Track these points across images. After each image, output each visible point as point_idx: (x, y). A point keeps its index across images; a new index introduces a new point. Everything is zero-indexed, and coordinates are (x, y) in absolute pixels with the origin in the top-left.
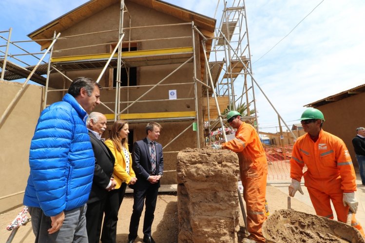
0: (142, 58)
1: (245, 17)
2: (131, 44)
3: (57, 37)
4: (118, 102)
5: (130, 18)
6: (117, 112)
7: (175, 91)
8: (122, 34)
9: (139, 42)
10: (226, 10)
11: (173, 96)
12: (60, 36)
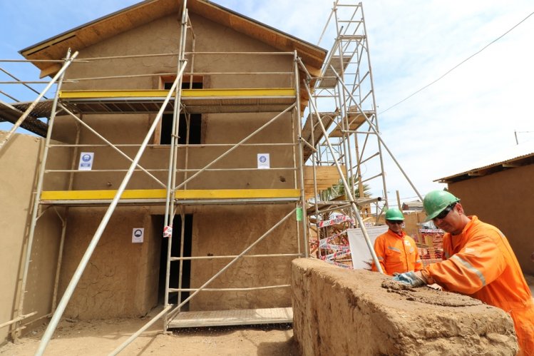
0: (216, 100)
1: (367, 51)
2: (194, 77)
3: (71, 58)
4: (173, 169)
5: (194, 38)
6: (171, 188)
7: (267, 156)
8: (184, 61)
9: (206, 76)
10: (340, 38)
11: (264, 163)
12: (77, 57)
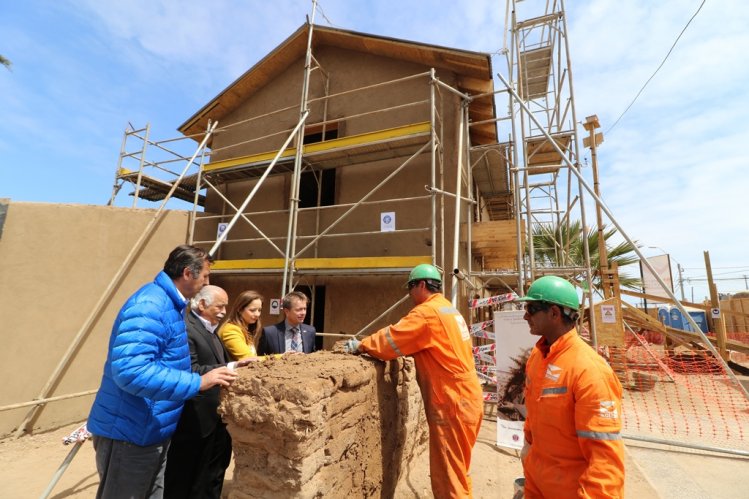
0: (338, 152)
1: (565, 36)
2: (328, 126)
3: (212, 128)
4: (292, 236)
5: (327, 77)
6: (290, 256)
7: (392, 215)
8: (304, 113)
9: (341, 122)
10: (518, 27)
11: (388, 224)
12: (217, 127)
